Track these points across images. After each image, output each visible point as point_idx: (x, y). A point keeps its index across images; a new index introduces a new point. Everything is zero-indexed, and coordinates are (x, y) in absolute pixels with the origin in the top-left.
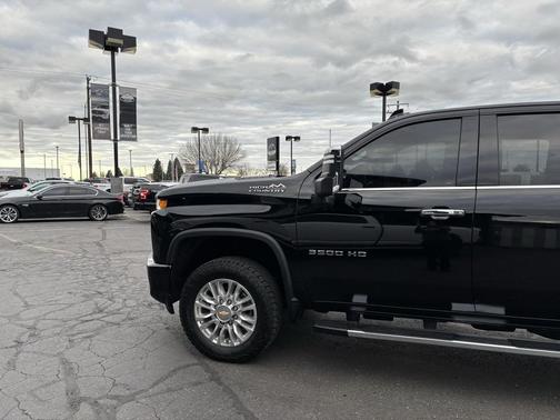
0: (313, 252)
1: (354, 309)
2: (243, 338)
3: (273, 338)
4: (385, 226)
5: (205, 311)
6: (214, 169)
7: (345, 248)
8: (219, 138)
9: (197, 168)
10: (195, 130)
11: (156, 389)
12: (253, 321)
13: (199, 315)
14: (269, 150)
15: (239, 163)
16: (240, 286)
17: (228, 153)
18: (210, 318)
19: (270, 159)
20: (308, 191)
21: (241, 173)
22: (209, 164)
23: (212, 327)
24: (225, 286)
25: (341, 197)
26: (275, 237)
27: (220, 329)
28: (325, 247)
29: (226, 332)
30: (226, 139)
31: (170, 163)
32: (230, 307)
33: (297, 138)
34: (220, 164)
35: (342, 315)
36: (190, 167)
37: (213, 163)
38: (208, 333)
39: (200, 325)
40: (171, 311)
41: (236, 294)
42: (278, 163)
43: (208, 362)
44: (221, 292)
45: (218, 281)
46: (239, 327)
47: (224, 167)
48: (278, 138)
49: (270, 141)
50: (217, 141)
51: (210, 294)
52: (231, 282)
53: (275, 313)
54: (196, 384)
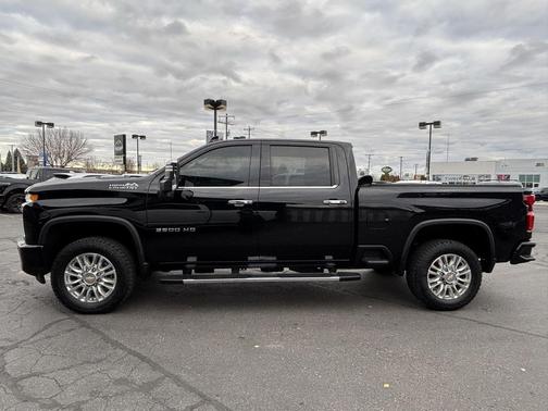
0: (159, 230)
1: (189, 266)
2: (106, 295)
3: (129, 292)
4: (214, 212)
5: (73, 278)
6: (59, 160)
7: (182, 226)
8: (65, 132)
9: (41, 160)
10: (39, 124)
11: (35, 338)
12: (114, 281)
13: (68, 282)
14: (117, 146)
15: (86, 156)
16: (102, 257)
17: (74, 147)
18: (78, 283)
19: (117, 154)
20: (155, 189)
21: (87, 165)
22: (53, 157)
23: (80, 290)
24: (91, 259)
25: (178, 193)
26: (131, 222)
27: (86, 291)
28: (167, 227)
29: (92, 292)
30: (72, 134)
31: (9, 154)
32: (95, 273)
33: (143, 137)
34: (66, 156)
35: (180, 272)
36: (34, 159)
37: (58, 155)
38: (76, 295)
39: (69, 289)
40: (43, 281)
41: (100, 264)
42: (125, 158)
43: (77, 316)
44: (87, 263)
45: (84, 256)
46: (103, 287)
47: (69, 160)
48: (124, 136)
49: (117, 138)
50: (62, 135)
51: (77, 265)
52: (95, 255)
53: (131, 274)
54: (70, 331)
